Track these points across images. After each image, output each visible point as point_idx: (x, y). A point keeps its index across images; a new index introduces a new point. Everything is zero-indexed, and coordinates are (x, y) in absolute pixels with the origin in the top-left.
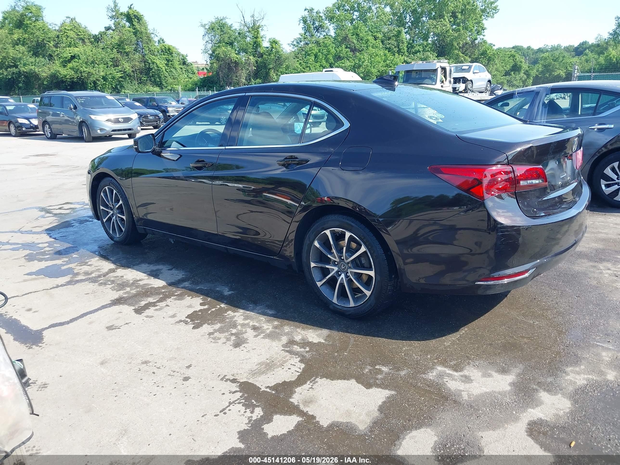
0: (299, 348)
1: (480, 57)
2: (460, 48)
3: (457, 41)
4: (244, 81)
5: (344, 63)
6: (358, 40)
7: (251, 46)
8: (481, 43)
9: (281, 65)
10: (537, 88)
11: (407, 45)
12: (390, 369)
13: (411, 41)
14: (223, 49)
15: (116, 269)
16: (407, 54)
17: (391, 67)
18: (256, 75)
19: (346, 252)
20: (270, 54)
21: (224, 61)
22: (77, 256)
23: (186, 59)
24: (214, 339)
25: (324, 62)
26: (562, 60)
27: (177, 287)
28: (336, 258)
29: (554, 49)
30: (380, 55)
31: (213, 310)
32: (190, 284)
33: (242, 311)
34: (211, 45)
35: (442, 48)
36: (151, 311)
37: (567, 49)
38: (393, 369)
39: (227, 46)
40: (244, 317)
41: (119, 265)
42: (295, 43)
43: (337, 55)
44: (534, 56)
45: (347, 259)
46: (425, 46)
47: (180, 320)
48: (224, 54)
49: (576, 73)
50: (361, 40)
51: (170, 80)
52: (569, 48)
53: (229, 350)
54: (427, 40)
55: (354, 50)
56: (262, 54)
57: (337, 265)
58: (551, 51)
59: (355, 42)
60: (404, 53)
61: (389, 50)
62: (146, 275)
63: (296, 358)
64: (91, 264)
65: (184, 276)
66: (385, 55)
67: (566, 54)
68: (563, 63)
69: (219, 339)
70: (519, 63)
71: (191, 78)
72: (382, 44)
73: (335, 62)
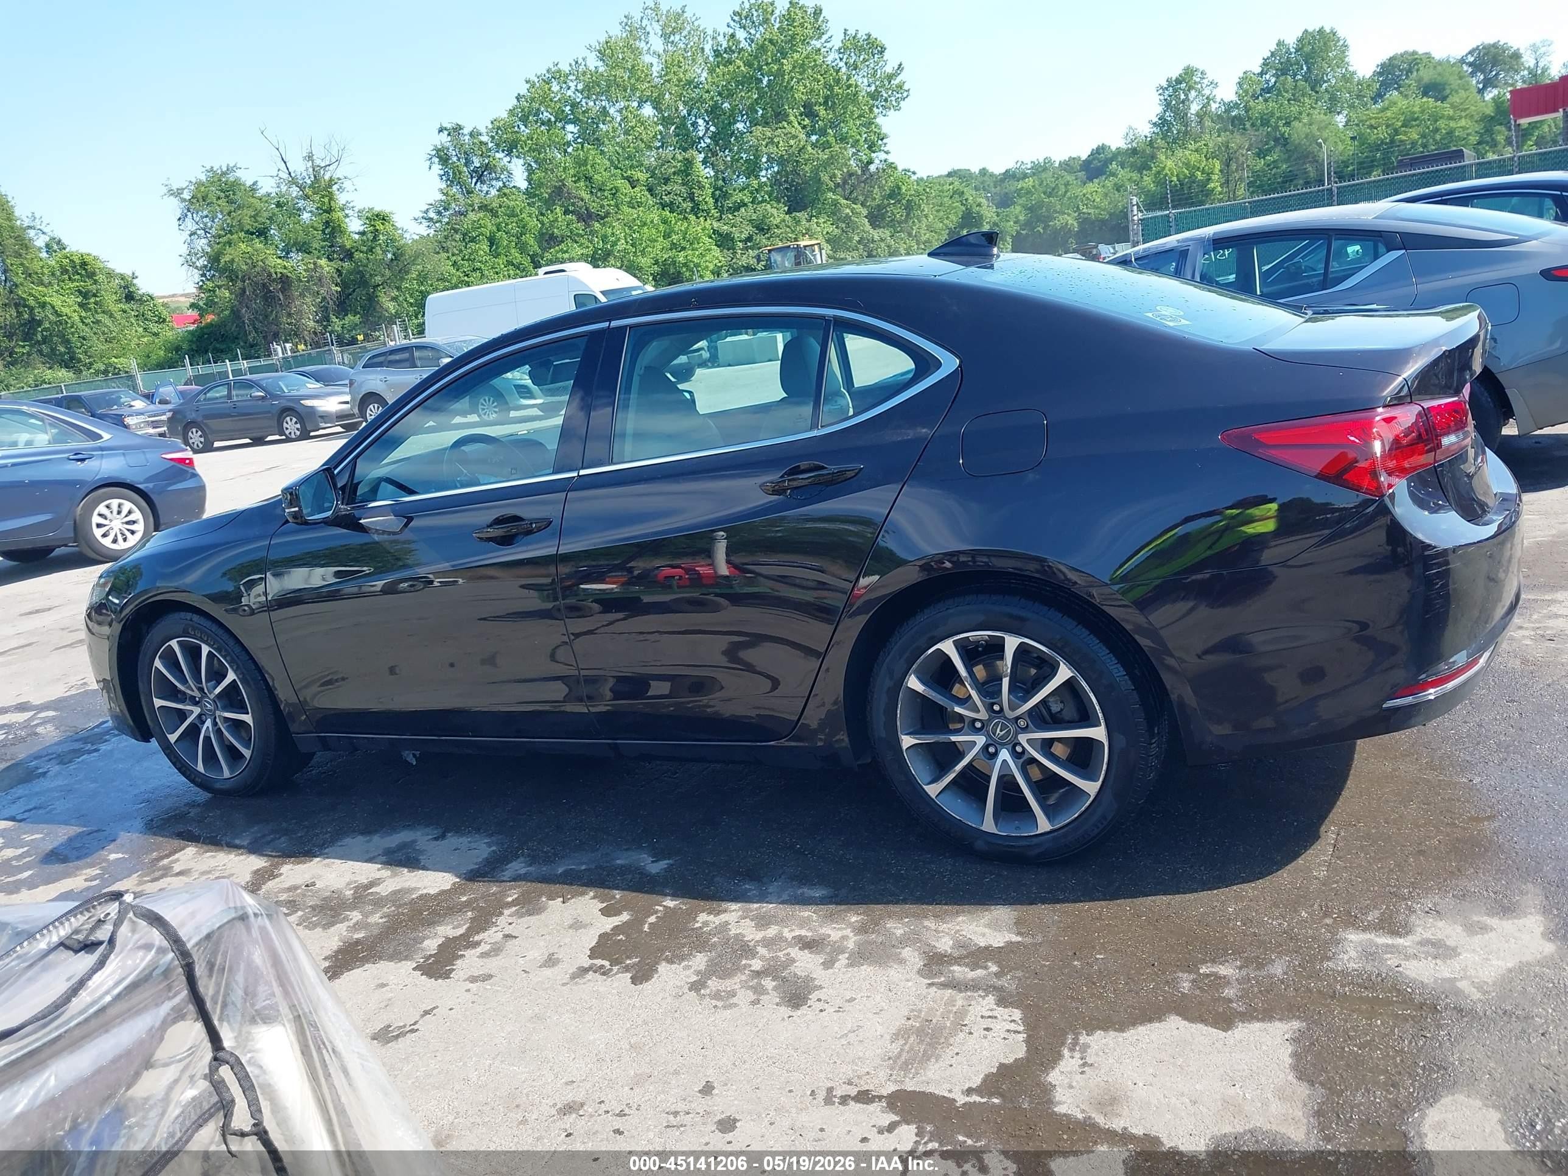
0: (967, 970)
1: (886, 202)
2: (837, 185)
3: (828, 169)
4: (311, 324)
5: (566, 252)
6: (591, 192)
7: (319, 235)
8: (884, 170)
9: (405, 272)
10: (1178, 241)
11: (713, 194)
12: (1240, 968)
13: (721, 183)
14: (240, 251)
15: (276, 866)
16: (716, 215)
17: (683, 249)
18: (343, 306)
19: (1010, 691)
20: (371, 250)
21: (249, 279)
22: (120, 855)
23: (134, 285)
24: (717, 996)
25: (515, 254)
26: (1066, 192)
27: (497, 881)
28: (978, 711)
29: (1040, 169)
30: (652, 222)
31: (652, 919)
32: (530, 865)
33: (734, 906)
34: (204, 241)
35: (795, 190)
36: (469, 962)
37: (1068, 166)
38: (1247, 967)
39: (252, 240)
40: (752, 920)
41: (274, 854)
42: (432, 215)
43: (546, 233)
44: (998, 188)
45: (1013, 708)
46: (756, 190)
47: (578, 968)
48: (248, 261)
49: (1135, 212)
50: (600, 190)
51: (99, 346)
52: (1071, 163)
53: (783, 1019)
54: (757, 177)
55: (586, 217)
56: (349, 250)
57: (980, 729)
58: (1034, 174)
59: (586, 196)
60: (708, 211)
61: (671, 206)
62: (380, 866)
63: (983, 998)
64: (183, 868)
65: (494, 848)
66: (665, 222)
67: (1069, 178)
68: (1070, 198)
69: (733, 994)
70: (975, 209)
71: (156, 335)
72: (652, 195)
73: (544, 250)
